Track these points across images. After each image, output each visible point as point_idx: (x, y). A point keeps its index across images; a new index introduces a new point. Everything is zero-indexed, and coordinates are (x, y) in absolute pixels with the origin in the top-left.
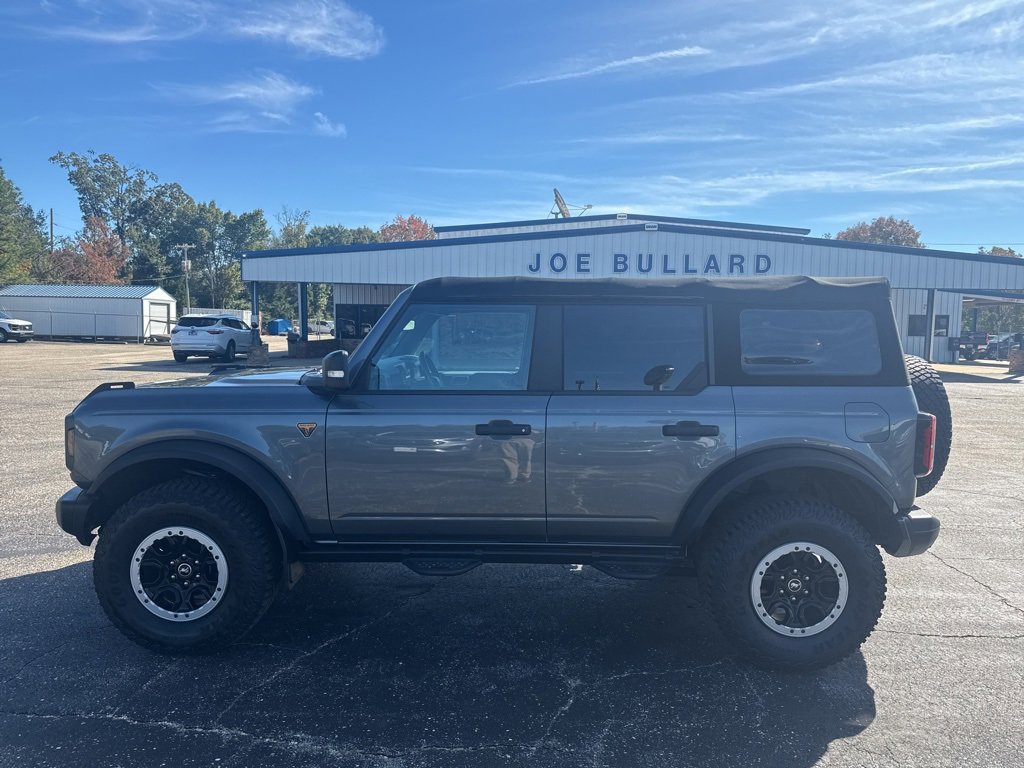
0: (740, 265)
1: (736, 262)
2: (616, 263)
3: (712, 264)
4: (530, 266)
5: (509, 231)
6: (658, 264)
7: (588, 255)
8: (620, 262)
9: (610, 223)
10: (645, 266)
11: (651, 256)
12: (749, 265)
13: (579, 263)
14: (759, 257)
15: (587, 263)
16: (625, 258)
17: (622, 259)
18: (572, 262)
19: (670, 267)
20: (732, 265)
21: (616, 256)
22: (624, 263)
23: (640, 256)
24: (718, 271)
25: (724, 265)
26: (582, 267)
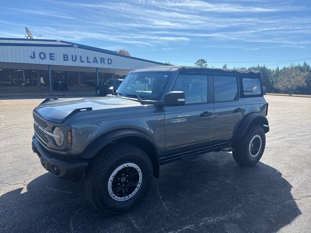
0: (103, 61)
1: (102, 60)
2: (64, 57)
3: (95, 60)
4: (31, 57)
5: (13, 42)
6: (78, 59)
7: (54, 54)
8: (65, 58)
9: (54, 43)
10: (74, 59)
11: (76, 56)
12: (106, 61)
13: (51, 57)
14: (109, 59)
15: (54, 56)
16: (67, 56)
17: (66, 56)
18: (48, 56)
19: (83, 60)
20: (101, 61)
21: (64, 55)
22: (67, 57)
23: (72, 56)
24: (97, 63)
25: (99, 61)
26: (52, 58)
